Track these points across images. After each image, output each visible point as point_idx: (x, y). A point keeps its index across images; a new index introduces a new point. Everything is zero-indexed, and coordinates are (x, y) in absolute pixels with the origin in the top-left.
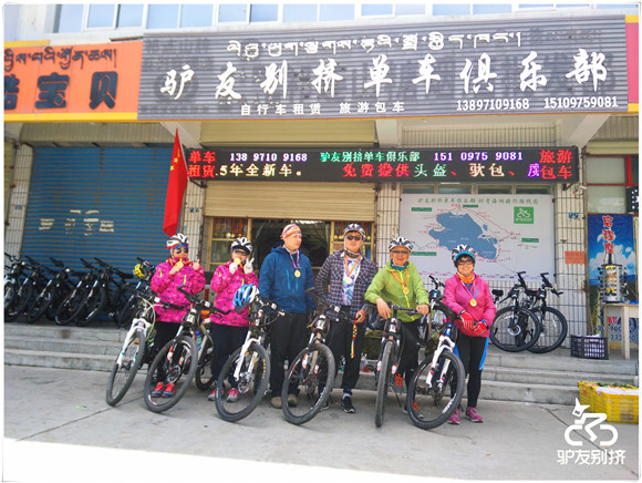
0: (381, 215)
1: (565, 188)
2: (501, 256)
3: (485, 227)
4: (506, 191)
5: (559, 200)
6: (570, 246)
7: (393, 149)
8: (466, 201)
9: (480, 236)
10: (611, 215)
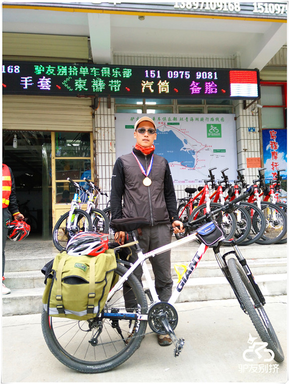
0: (99, 131)
1: (245, 107)
2: (198, 164)
3: (186, 141)
4: (200, 111)
5: (241, 117)
6: (250, 153)
7: (107, 65)
8: (169, 119)
9: (182, 149)
10: (275, 130)
